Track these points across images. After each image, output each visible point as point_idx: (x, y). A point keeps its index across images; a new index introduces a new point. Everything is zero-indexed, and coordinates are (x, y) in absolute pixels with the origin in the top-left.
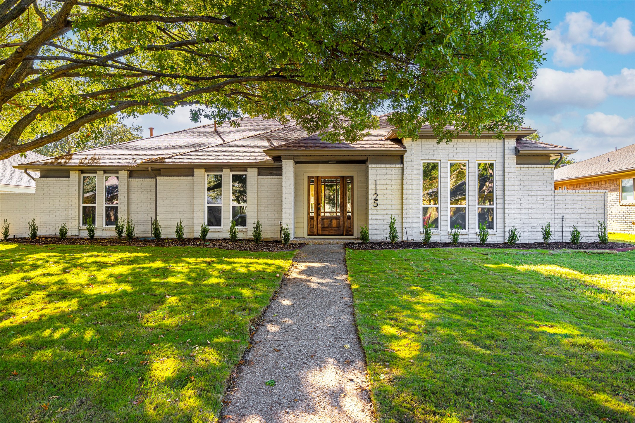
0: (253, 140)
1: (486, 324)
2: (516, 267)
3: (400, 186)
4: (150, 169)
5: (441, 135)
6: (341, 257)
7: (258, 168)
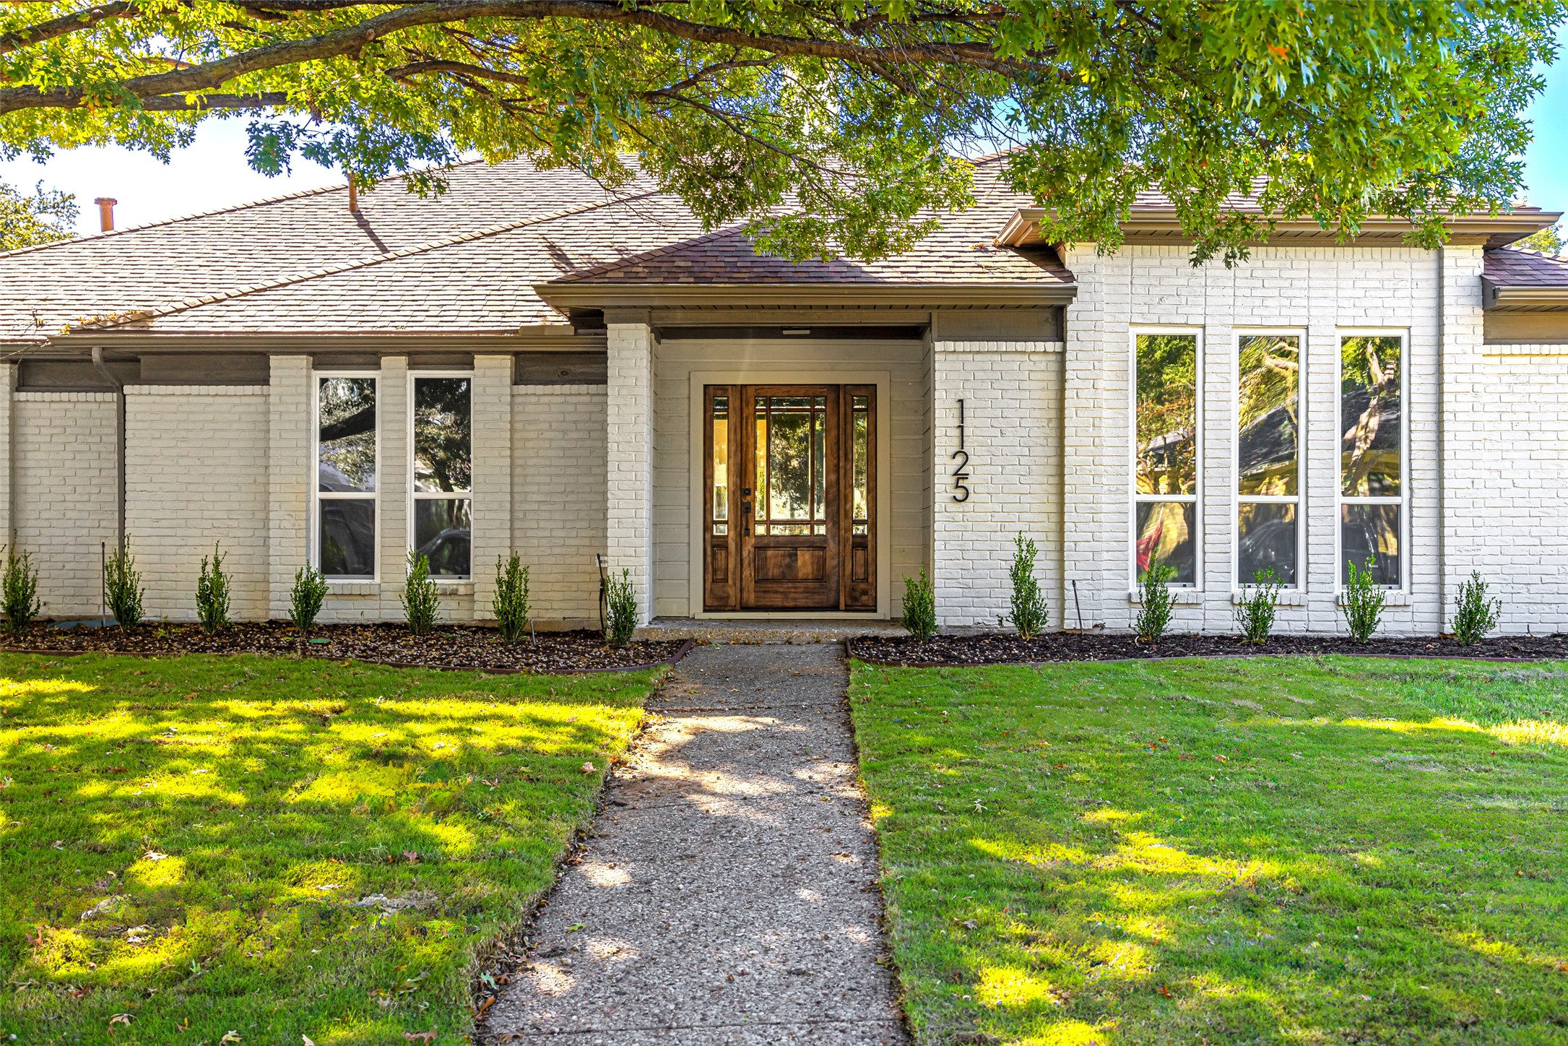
0: (495, 245)
1: (1394, 956)
2: (1494, 730)
3: (1054, 424)
4: (96, 355)
5: (1209, 231)
6: (830, 692)
7: (516, 354)
